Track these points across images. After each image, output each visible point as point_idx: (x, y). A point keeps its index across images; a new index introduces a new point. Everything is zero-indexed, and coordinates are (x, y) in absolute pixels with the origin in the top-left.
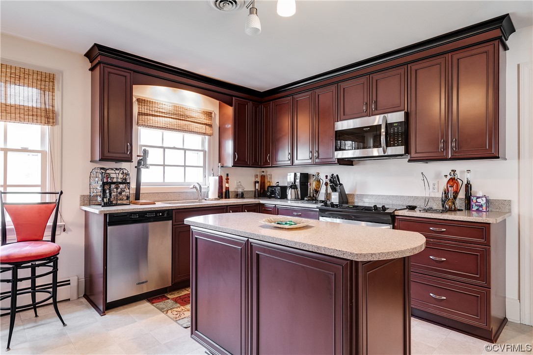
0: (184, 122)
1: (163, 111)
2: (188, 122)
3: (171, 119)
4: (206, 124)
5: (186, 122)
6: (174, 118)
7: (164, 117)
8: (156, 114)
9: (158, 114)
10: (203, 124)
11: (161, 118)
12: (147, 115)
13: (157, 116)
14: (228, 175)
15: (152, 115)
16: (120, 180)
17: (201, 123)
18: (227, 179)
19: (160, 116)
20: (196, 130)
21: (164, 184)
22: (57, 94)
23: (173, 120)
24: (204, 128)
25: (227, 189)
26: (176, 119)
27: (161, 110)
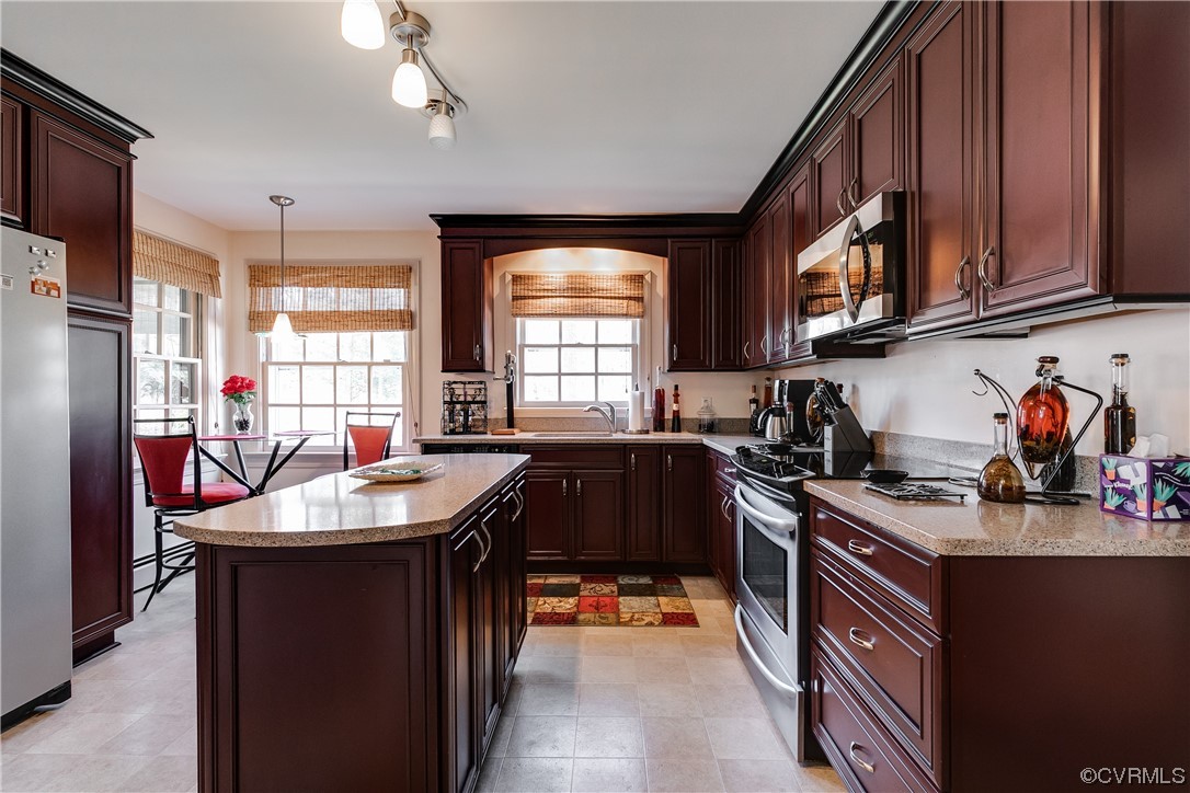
0: (585, 300)
1: (550, 287)
2: (594, 300)
3: (562, 299)
4: (630, 298)
5: (590, 300)
6: (568, 297)
7: (552, 297)
8: (538, 294)
9: (542, 294)
10: (623, 298)
11: (546, 300)
12: (525, 298)
13: (540, 297)
14: (676, 387)
15: (533, 297)
16: (469, 399)
17: (619, 298)
18: (676, 395)
19: (544, 297)
20: (609, 310)
21: (560, 403)
22: (414, 288)
23: (566, 300)
24: (625, 305)
25: (676, 414)
26: (572, 297)
27: (546, 287)
